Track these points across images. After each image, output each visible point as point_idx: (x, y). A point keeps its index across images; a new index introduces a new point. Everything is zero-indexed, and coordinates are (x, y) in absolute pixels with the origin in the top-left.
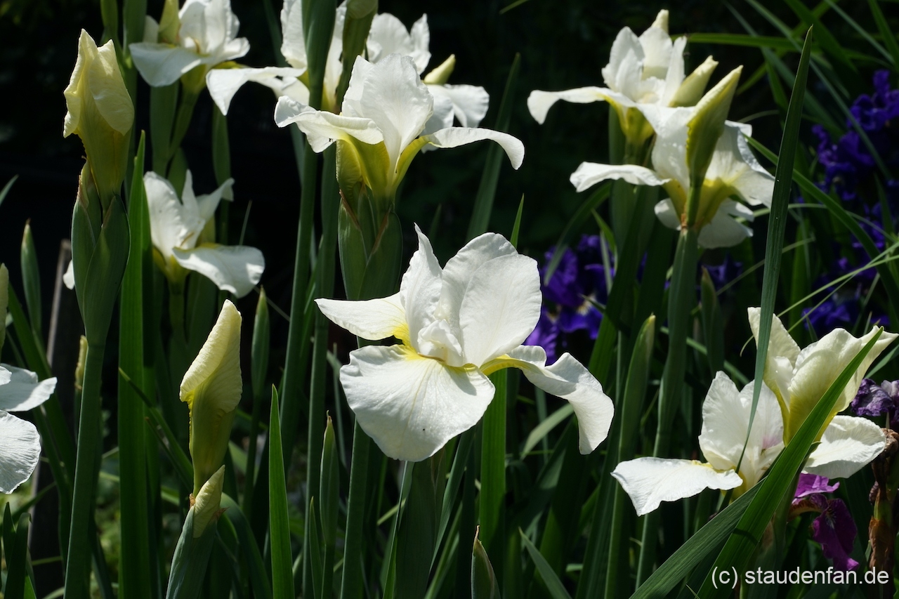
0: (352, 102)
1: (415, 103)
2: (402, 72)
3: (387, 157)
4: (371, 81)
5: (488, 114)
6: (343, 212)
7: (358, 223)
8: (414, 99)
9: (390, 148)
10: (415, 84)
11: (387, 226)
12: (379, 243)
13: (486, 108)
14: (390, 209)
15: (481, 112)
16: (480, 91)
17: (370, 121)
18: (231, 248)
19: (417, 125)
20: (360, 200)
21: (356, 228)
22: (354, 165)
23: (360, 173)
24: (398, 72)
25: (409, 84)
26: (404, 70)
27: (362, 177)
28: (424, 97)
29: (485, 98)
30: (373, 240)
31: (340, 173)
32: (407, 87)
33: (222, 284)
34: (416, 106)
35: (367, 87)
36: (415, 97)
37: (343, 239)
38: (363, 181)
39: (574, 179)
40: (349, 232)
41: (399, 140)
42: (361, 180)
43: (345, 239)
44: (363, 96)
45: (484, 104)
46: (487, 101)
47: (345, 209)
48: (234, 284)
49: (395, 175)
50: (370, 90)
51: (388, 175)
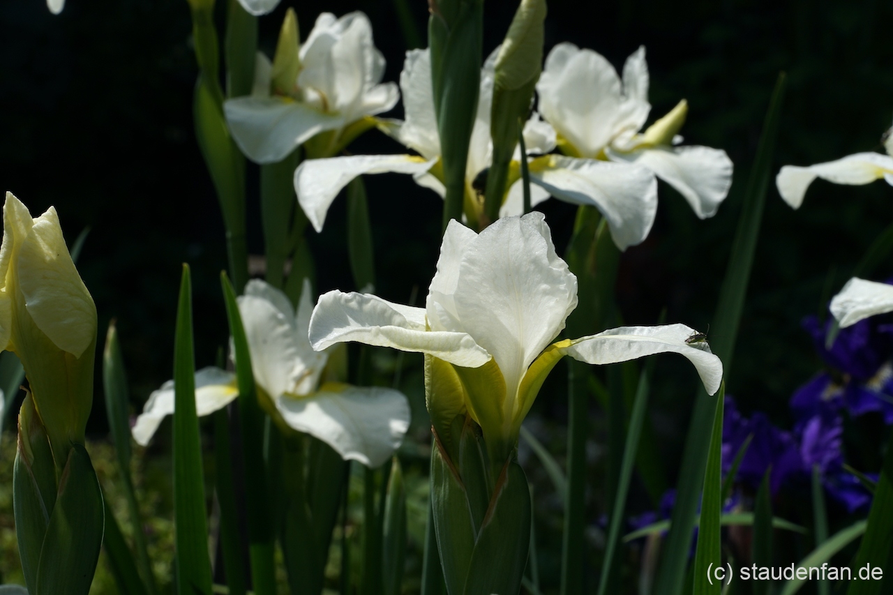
0: (442, 298)
1: (545, 293)
2: (522, 244)
3: (501, 381)
4: (472, 261)
5: (732, 192)
6: (438, 461)
7: (460, 477)
8: (544, 286)
9: (505, 366)
10: (545, 261)
11: (505, 485)
12: (493, 511)
13: (728, 183)
14: (510, 458)
15: (720, 189)
16: (721, 157)
17: (463, 336)
18: (366, 390)
19: (550, 326)
20: (462, 443)
21: (458, 485)
22: (453, 389)
23: (463, 400)
24: (517, 244)
25: (536, 262)
26: (527, 240)
27: (464, 406)
28: (560, 282)
29: (726, 169)
30: (485, 507)
31: (430, 399)
32: (532, 267)
33: (347, 450)
34: (547, 297)
35: (465, 272)
36: (546, 282)
37: (438, 502)
38: (467, 412)
39: (836, 305)
40: (447, 491)
41: (520, 353)
42: (463, 411)
43: (441, 503)
44: (459, 287)
45: (725, 177)
46: (729, 172)
47: (440, 455)
48: (365, 452)
49: (516, 407)
50: (471, 277)
51: (504, 407)
